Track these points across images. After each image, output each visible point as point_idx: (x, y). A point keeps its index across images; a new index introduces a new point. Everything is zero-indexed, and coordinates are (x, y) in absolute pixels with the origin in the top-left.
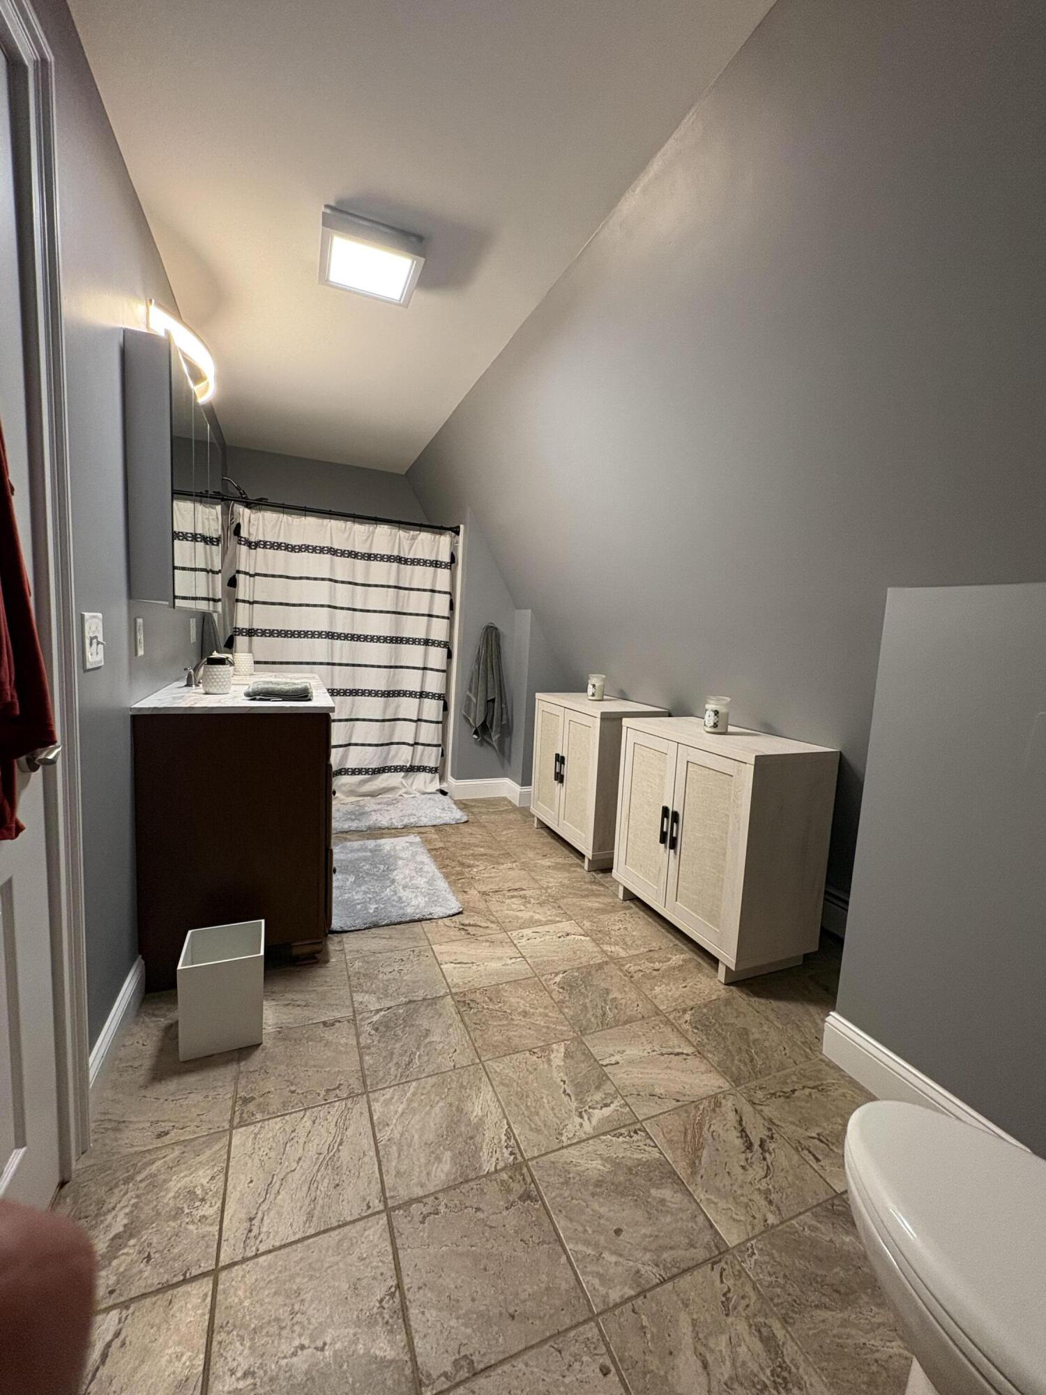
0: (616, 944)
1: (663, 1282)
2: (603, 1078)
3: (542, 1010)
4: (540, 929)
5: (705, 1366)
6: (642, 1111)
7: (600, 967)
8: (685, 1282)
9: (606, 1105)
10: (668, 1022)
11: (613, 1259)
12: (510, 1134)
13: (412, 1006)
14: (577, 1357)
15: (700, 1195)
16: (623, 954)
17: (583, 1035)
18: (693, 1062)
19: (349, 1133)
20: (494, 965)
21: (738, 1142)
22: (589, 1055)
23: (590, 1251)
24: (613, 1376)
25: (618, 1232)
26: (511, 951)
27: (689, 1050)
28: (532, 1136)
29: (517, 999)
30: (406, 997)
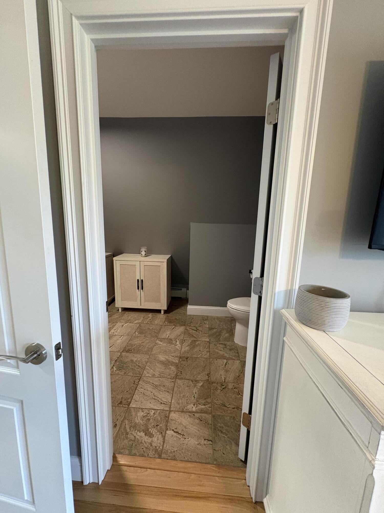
0: (136, 321)
1: (209, 349)
2: (171, 340)
3: (144, 340)
4: (114, 329)
5: (221, 350)
6: (181, 338)
7: (140, 326)
8: (211, 347)
9: (177, 342)
10: (165, 326)
11: (203, 353)
12: (172, 356)
13: (118, 360)
14: (214, 362)
15: (200, 339)
16: (140, 321)
17: (157, 337)
18: (176, 327)
19: (151, 381)
20: (119, 341)
21: (195, 331)
22: (164, 339)
23: (201, 355)
24: (218, 359)
25: (200, 350)
26: (118, 337)
27: (174, 327)
28: (176, 353)
29: (137, 342)
30: (113, 361)
